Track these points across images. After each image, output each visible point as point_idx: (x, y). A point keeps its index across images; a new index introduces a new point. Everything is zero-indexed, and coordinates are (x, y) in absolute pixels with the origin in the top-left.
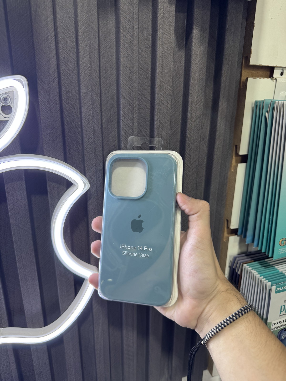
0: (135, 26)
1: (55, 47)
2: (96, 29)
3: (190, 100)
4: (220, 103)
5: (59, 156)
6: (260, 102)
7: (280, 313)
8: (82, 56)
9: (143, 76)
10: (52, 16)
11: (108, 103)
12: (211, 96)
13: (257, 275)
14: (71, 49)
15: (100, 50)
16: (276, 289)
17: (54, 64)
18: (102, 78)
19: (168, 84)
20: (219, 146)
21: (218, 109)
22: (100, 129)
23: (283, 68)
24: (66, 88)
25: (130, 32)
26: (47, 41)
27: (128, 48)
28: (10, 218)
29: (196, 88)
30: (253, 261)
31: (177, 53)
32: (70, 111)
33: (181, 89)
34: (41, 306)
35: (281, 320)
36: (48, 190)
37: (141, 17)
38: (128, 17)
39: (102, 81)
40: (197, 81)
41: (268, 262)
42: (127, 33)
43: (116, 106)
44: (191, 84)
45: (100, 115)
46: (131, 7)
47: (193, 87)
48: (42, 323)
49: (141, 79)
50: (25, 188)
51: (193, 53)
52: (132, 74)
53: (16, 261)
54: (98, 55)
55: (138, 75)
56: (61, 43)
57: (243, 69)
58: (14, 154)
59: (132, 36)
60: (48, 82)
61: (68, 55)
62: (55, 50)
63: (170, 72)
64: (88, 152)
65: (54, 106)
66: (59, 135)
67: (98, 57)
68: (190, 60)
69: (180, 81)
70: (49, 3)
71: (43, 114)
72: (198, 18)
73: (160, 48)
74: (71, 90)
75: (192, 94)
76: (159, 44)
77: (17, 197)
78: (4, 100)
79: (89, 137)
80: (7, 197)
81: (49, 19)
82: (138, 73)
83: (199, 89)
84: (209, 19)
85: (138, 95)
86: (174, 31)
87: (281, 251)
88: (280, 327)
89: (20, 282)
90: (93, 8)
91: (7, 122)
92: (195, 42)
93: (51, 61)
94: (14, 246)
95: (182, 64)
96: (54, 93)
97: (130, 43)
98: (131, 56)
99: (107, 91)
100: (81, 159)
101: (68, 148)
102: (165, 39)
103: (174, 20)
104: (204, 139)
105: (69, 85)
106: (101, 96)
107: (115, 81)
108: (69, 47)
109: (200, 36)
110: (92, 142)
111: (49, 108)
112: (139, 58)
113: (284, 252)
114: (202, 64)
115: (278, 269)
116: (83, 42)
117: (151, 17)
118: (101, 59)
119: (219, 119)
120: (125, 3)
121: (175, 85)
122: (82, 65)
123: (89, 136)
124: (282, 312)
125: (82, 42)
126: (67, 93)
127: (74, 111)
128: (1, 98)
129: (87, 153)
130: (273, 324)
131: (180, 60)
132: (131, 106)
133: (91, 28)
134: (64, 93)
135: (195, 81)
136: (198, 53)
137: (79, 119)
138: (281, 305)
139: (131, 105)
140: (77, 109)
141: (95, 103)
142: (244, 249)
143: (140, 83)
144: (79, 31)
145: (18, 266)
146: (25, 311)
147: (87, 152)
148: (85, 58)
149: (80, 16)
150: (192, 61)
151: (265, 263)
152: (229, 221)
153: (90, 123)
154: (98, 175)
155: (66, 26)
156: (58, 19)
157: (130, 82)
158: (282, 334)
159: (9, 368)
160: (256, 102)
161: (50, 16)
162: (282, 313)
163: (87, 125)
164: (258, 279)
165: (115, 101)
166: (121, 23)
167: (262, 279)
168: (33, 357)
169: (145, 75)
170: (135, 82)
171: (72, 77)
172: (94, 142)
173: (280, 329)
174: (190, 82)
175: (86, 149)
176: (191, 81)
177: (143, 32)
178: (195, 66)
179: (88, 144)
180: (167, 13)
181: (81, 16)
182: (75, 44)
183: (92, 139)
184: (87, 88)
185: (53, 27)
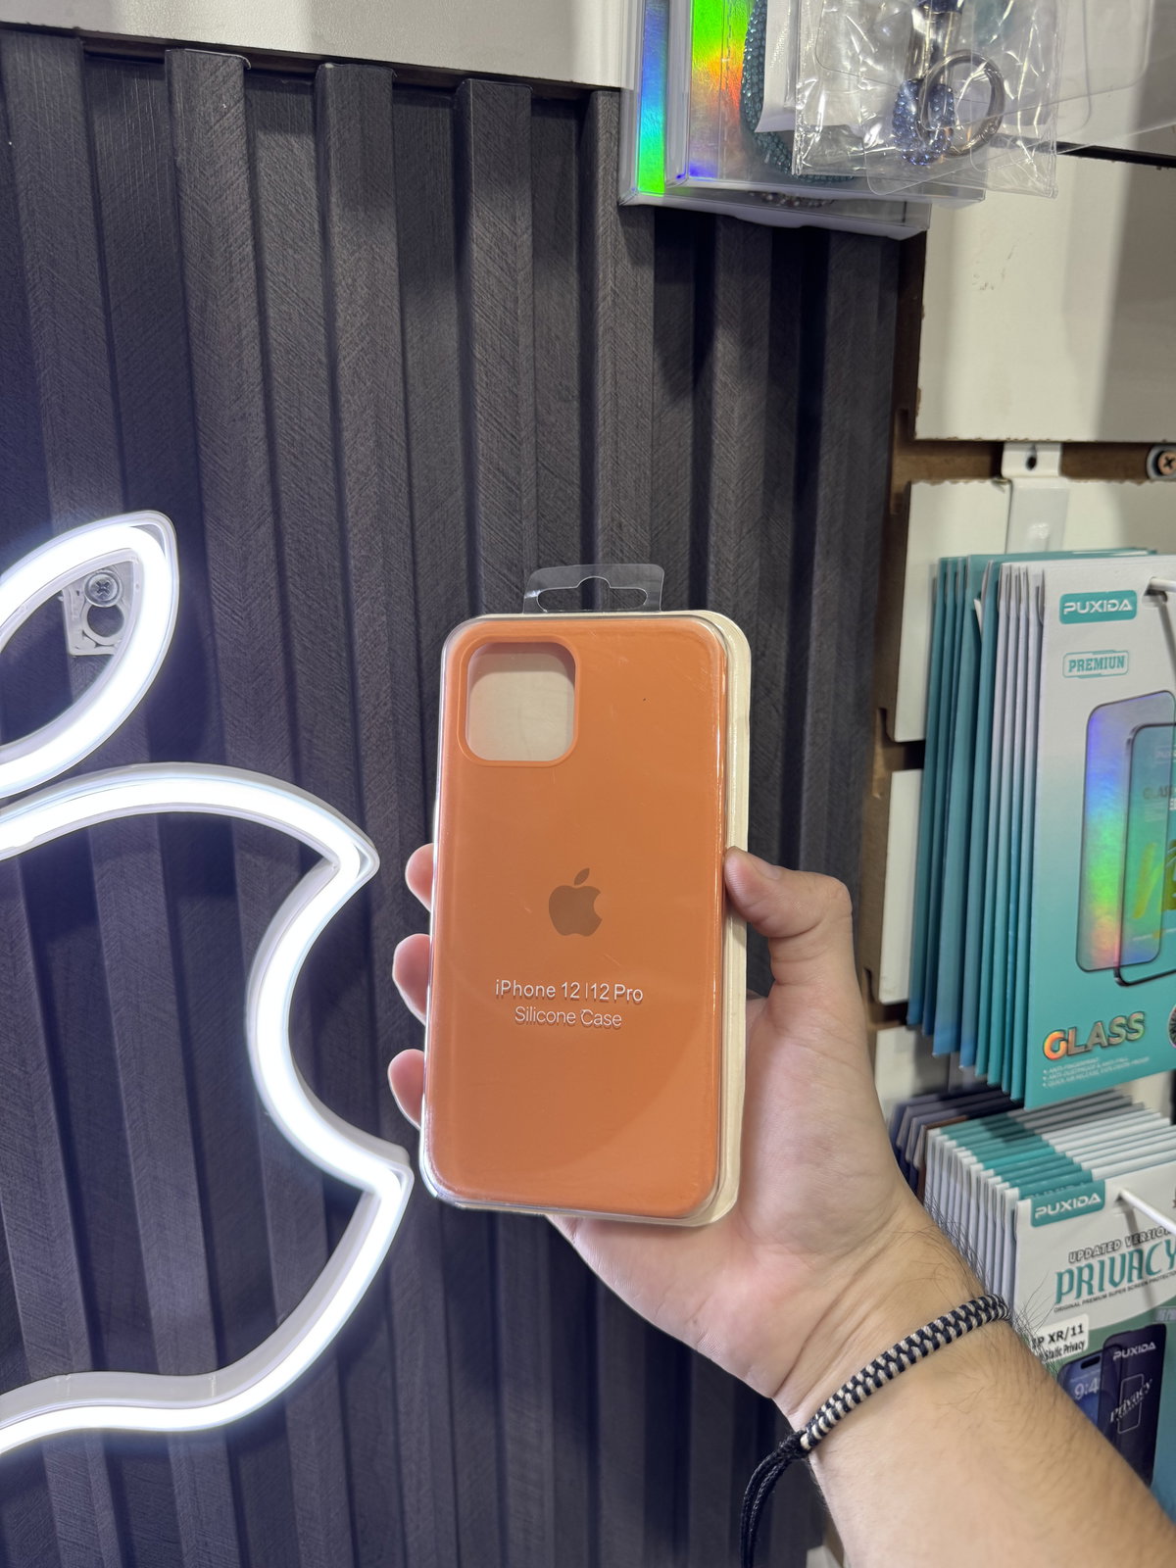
0: (522, 340)
1: (262, 415)
2: (395, 353)
3: (712, 567)
4: (817, 575)
5: (278, 764)
6: (955, 562)
7: (1059, 1300)
8: (352, 442)
9: (555, 494)
10: (255, 322)
11: (438, 584)
12: (789, 547)
13: (973, 1164)
14: (315, 414)
15: (411, 412)
16: (1034, 1212)
17: (261, 470)
18: (417, 504)
19: (639, 520)
20: (822, 715)
21: (811, 593)
22: (414, 673)
23: (1034, 445)
24: (299, 541)
25: (508, 359)
26: (238, 399)
27: (502, 411)
28: (108, 980)
29: (732, 529)
30: (964, 1117)
31: (668, 412)
32: (312, 617)
33: (684, 529)
34: (207, 1291)
35: (1063, 1326)
36: (239, 878)
37: (543, 303)
38: (499, 313)
39: (417, 514)
40: (736, 505)
41: (1019, 1120)
42: (499, 363)
43: (465, 593)
44: (714, 516)
45: (414, 629)
46: (509, 280)
47: (722, 524)
48: (212, 1359)
49: (548, 502)
50: (160, 877)
51: (718, 415)
52: (518, 492)
53: (121, 1129)
54: (403, 437)
55: (537, 491)
56: (280, 397)
57: (896, 452)
58: (128, 763)
59: (514, 370)
60: (241, 528)
61: (304, 434)
62: (262, 426)
63: (643, 480)
64: (374, 748)
65: (260, 605)
66: (276, 697)
67: (403, 444)
68: (710, 438)
69: (681, 504)
70: (245, 281)
71: (225, 631)
72: (729, 304)
73: (608, 404)
74: (317, 548)
75: (718, 547)
76: (603, 391)
77: (132, 906)
78: (100, 591)
79: (377, 700)
80: (99, 908)
81: (244, 333)
82: (534, 490)
83: (741, 530)
84: (767, 303)
85: (541, 554)
86: (650, 348)
87: (1051, 1077)
88: (1062, 1352)
89: (137, 1205)
90: (387, 290)
91: (104, 659)
92: (723, 379)
93: (250, 462)
94: (118, 1077)
95: (682, 450)
96: (262, 562)
97: (507, 394)
98: (513, 436)
99: (436, 546)
100: (349, 770)
101: (304, 734)
102: (622, 373)
103: (651, 313)
104: (769, 691)
105: (308, 531)
106: (414, 563)
107: (462, 514)
108: (306, 409)
109: (741, 357)
110: (386, 714)
111: (245, 609)
112: (540, 435)
113: (1063, 1080)
114: (749, 448)
115: (1052, 1142)
116: (356, 397)
117: (574, 301)
118: (414, 443)
119: (815, 624)
120: (489, 272)
121: (661, 519)
122: (354, 470)
123: (378, 696)
124: (1064, 1298)
125: (349, 397)
126: (302, 557)
127: (325, 612)
128: (91, 583)
129: (369, 752)
130: (1034, 1340)
131: (678, 435)
132: (517, 594)
133: (379, 353)
134: (290, 555)
135: (728, 505)
136: (736, 415)
137: (343, 640)
138: (1058, 1271)
139: (516, 590)
140: (336, 606)
141: (396, 590)
142: (937, 1078)
143: (543, 516)
144: (342, 364)
145: (130, 1146)
146: (153, 1313)
147: (370, 749)
148: (362, 449)
149: (345, 317)
150: (717, 442)
151: (1005, 1123)
152: (874, 974)
153: (382, 653)
154: (409, 825)
155: (299, 343)
156: (272, 323)
157: (511, 519)
158: (1072, 1381)
159: (89, 1526)
160: (944, 563)
161: (248, 321)
162: (1068, 1300)
163: (370, 661)
164: (978, 1181)
165: (464, 576)
166: (476, 331)
167: (991, 1177)
168: (176, 1487)
169: (561, 489)
170: (527, 517)
171: (321, 506)
172: (394, 715)
173: (1065, 1359)
174: (710, 506)
175: (368, 738)
176: (715, 506)
177: (552, 352)
178: (727, 457)
179: (374, 721)
180: (629, 293)
181: (348, 317)
182: (326, 399)
183: (385, 704)
184: (369, 543)
185: (256, 352)
